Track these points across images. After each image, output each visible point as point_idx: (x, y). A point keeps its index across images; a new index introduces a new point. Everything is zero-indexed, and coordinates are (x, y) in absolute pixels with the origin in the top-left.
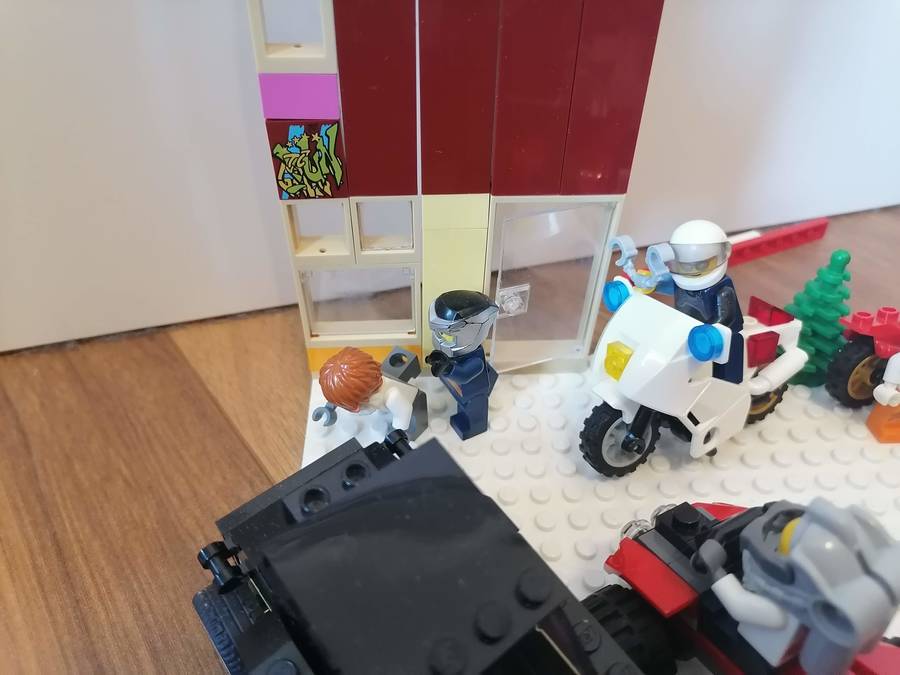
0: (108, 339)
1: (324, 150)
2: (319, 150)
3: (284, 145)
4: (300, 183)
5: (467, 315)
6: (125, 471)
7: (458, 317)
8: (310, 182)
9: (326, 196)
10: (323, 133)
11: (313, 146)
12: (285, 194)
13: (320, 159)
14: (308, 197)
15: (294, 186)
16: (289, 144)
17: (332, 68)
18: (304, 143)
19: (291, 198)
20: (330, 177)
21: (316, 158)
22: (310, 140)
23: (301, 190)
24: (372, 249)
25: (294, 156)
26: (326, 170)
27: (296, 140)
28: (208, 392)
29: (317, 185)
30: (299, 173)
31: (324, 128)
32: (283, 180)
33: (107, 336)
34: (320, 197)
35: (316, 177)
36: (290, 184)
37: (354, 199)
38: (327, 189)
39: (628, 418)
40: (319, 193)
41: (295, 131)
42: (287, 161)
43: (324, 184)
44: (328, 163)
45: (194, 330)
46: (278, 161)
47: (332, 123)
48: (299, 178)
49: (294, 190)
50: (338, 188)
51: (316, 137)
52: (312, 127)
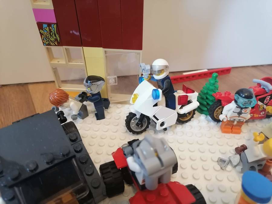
0: (11, 85)
1: (53, 32)
2: (52, 32)
3: (42, 30)
4: (48, 41)
5: (93, 82)
6: (3, 120)
7: (90, 82)
8: (51, 41)
9: (56, 45)
10: (52, 27)
11: (50, 30)
12: (45, 44)
13: (53, 34)
14: (51, 45)
15: (47, 42)
16: (44, 29)
17: (52, 8)
18: (48, 29)
19: (46, 45)
20: (56, 40)
21: (51, 34)
22: (49, 28)
23: (49, 43)
24: (72, 62)
25: (45, 33)
26: (55, 38)
27: (45, 28)
28: (32, 101)
29: (53, 42)
30: (48, 38)
31: (52, 25)
32: (43, 40)
33: (11, 84)
34: (54, 46)
35: (53, 39)
36: (45, 41)
37: (65, 47)
38: (56, 43)
39: (138, 116)
40: (54, 44)
41: (45, 26)
42: (44, 34)
43: (55, 42)
44: (55, 36)
45: (35, 85)
46: (41, 34)
47: (55, 24)
48: (48, 40)
49: (47, 43)
50: (59, 43)
51: (51, 28)
52: (49, 25)
